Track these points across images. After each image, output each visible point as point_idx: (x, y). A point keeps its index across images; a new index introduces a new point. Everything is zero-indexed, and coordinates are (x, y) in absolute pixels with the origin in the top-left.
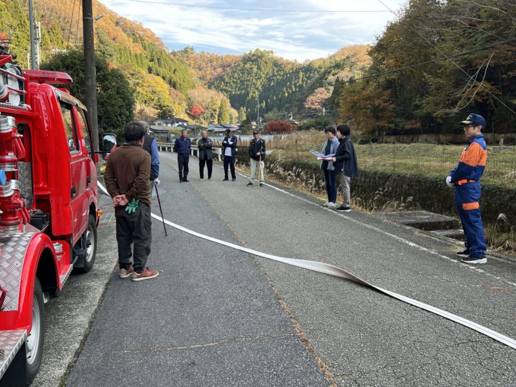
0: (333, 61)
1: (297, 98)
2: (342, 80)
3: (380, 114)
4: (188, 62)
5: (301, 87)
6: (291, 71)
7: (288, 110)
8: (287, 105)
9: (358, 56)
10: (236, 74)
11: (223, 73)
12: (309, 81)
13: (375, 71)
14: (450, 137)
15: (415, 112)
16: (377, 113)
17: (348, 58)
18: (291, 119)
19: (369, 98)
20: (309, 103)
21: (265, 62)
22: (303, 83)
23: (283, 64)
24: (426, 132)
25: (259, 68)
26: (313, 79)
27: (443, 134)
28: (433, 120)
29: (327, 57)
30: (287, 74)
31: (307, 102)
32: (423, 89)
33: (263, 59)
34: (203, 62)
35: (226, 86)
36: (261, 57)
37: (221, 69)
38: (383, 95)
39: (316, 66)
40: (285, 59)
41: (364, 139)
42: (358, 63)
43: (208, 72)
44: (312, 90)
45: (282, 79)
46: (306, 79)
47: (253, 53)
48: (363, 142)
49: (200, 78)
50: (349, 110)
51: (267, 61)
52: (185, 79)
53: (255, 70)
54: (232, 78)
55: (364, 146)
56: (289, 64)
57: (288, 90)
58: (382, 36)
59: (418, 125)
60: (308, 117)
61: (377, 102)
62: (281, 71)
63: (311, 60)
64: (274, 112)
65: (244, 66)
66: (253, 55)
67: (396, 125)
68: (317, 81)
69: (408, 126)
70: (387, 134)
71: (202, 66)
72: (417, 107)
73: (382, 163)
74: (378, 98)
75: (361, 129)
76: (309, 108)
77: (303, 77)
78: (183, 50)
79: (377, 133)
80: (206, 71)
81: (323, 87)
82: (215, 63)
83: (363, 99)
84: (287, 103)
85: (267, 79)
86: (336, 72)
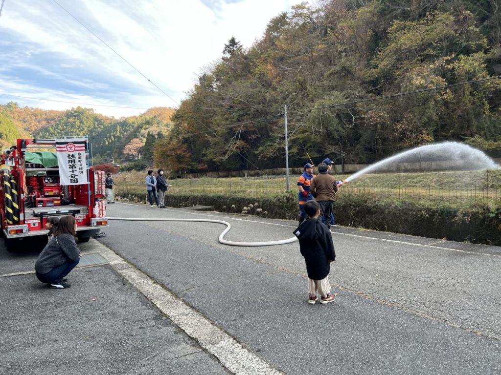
0: (144, 119)
1: (116, 147)
2: (152, 134)
3: (181, 160)
4: (11, 115)
5: (119, 137)
6: (110, 125)
7: (109, 155)
8: (108, 152)
9: (163, 116)
10: (60, 126)
11: (48, 125)
12: (125, 133)
13: (176, 132)
14: (225, 174)
15: (203, 158)
16: (179, 159)
17: (155, 117)
18: (113, 162)
19: (174, 149)
20: (127, 150)
21: (87, 117)
22: (120, 134)
23: (102, 119)
24: (211, 171)
25: (81, 122)
26: (129, 132)
27: (221, 172)
28: (214, 163)
29: (139, 115)
30: (106, 128)
31: (125, 149)
32: (207, 144)
33: (85, 115)
34: (27, 115)
35: (51, 136)
36: (82, 113)
37: (46, 122)
38: (182, 147)
39: (130, 122)
40: (104, 115)
41: (172, 176)
42: (163, 121)
43: (33, 124)
44: (128, 140)
45: (102, 131)
46: (123, 132)
47: (75, 109)
48: (171, 178)
49: (25, 129)
50: (160, 157)
51: (88, 116)
52: (11, 131)
53: (78, 123)
54: (56, 130)
55: (172, 181)
56: (107, 119)
57: (108, 139)
58: (178, 108)
59: (206, 166)
60: (127, 161)
61: (179, 152)
62: (101, 125)
63: (126, 117)
64: (97, 157)
65: (67, 120)
66: (76, 112)
67: (192, 167)
68: (132, 133)
69: (200, 167)
70: (187, 173)
71: (26, 119)
72: (204, 155)
73: (184, 190)
74: (179, 150)
75: (170, 170)
76: (128, 154)
77: (120, 130)
78: (6, 104)
79: (180, 172)
80: (30, 123)
81: (137, 138)
82: (39, 117)
83: (169, 150)
84: (108, 150)
85: (89, 131)
86: (147, 127)
